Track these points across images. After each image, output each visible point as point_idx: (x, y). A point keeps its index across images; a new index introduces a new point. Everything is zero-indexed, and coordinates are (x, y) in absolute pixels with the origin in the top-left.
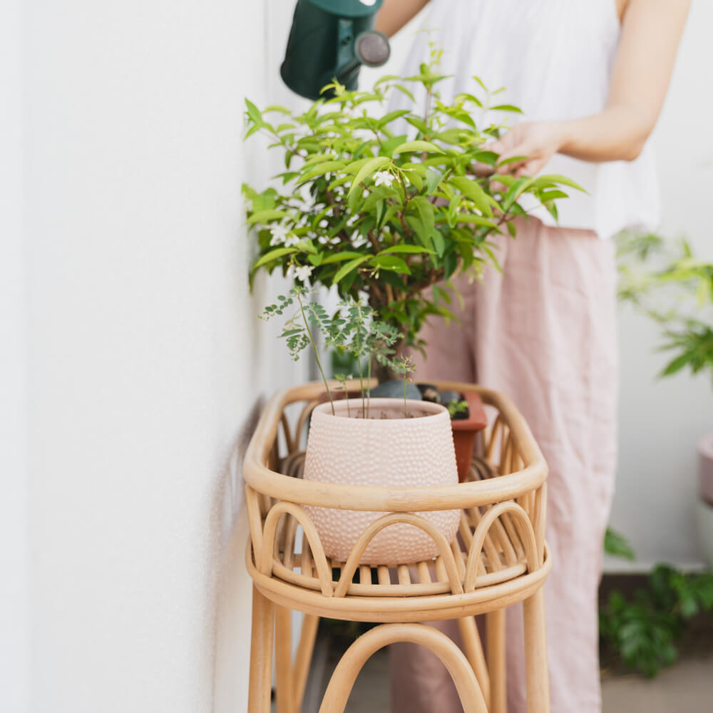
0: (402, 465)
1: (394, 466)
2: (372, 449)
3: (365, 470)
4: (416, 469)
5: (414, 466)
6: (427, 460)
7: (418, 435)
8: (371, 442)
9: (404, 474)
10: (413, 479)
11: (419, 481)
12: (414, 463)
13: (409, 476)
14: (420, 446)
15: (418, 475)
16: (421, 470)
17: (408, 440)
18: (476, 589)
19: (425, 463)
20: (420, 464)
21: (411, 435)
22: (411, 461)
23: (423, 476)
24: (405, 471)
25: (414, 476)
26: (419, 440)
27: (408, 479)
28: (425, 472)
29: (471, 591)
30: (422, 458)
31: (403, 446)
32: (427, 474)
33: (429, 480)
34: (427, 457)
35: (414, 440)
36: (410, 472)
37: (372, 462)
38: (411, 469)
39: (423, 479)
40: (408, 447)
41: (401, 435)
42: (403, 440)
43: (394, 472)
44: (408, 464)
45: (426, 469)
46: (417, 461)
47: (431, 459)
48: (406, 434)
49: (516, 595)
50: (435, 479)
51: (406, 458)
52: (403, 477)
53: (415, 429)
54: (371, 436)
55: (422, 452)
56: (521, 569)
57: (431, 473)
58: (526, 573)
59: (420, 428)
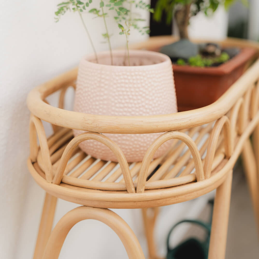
0: (121, 97)
1: (116, 98)
2: (102, 85)
3: (98, 98)
4: (132, 101)
5: (130, 99)
6: (141, 95)
7: (134, 78)
8: (103, 81)
9: (123, 104)
10: (129, 108)
11: (134, 109)
12: (131, 97)
13: (126, 105)
14: (135, 86)
15: (133, 105)
16: (136, 102)
17: (127, 81)
18: (145, 190)
19: (139, 97)
20: (135, 98)
21: (129, 78)
22: (128, 95)
23: (137, 106)
24: (123, 101)
25: (130, 105)
26: (135, 82)
27: (125, 107)
28: (139, 103)
29: (141, 192)
30: (137, 94)
31: (123, 85)
32: (140, 105)
33: (142, 109)
34: (141, 93)
35: (131, 81)
36: (127, 103)
37: (102, 94)
38: (128, 101)
39: (137, 108)
40: (127, 86)
41: (122, 77)
42: (123, 81)
43: (116, 101)
44: (126, 97)
45: (139, 101)
46: (133, 95)
47: (144, 95)
48: (126, 77)
49: (180, 197)
50: (146, 109)
51: (125, 93)
52: (122, 105)
53: (133, 74)
54: (103, 76)
55: (137, 90)
56: (191, 178)
57: (144, 104)
58: (195, 181)
59: (137, 73)
